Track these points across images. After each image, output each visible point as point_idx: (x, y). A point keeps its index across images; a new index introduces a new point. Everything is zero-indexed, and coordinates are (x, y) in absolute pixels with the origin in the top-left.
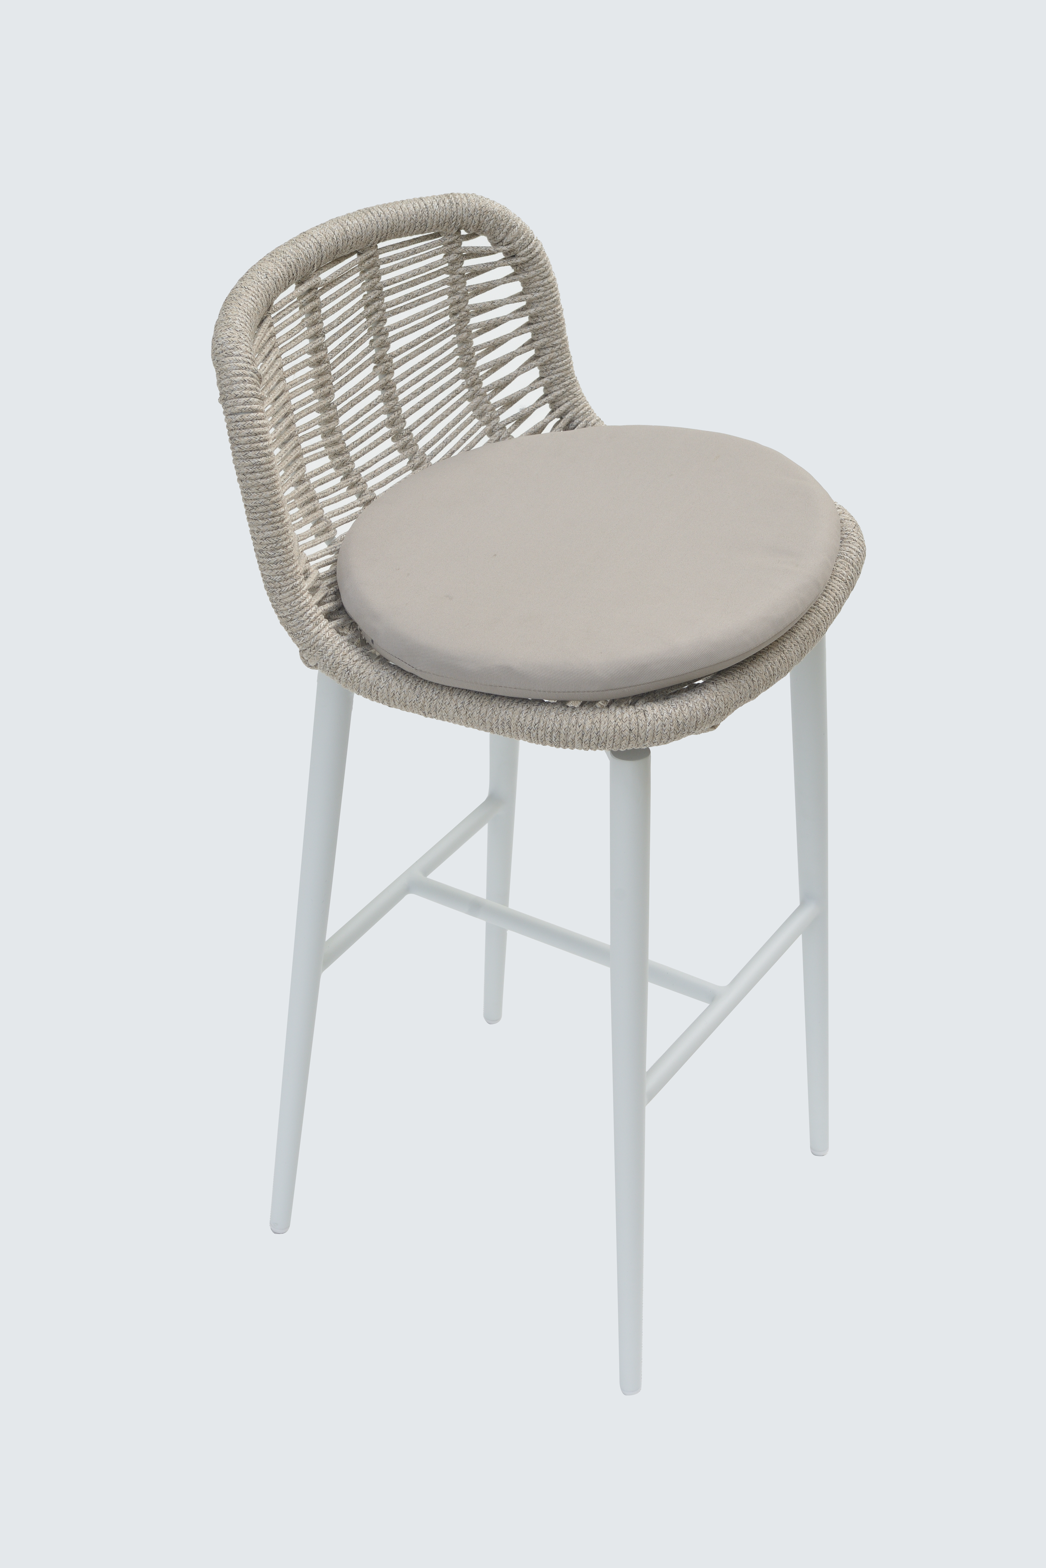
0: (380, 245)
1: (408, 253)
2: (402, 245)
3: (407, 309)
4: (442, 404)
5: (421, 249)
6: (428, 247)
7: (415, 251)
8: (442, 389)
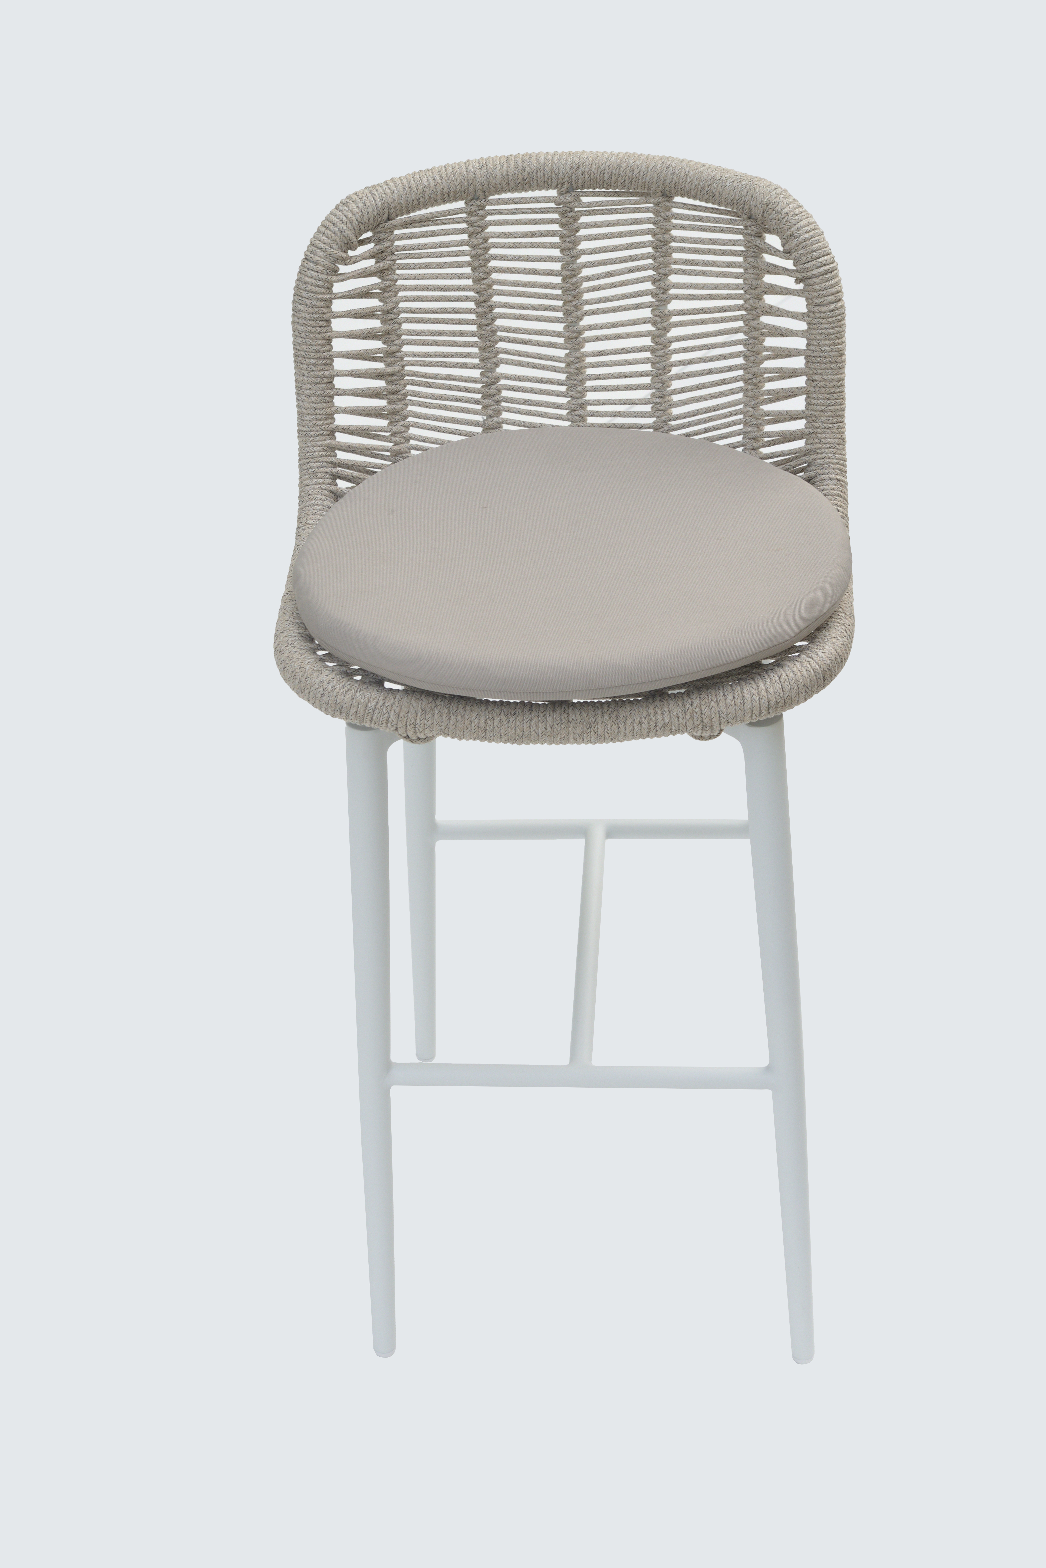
0: (678, 199)
1: (694, 218)
2: (695, 208)
3: (686, 274)
4: (703, 386)
5: (708, 220)
6: (716, 221)
7: (701, 219)
8: (710, 372)
